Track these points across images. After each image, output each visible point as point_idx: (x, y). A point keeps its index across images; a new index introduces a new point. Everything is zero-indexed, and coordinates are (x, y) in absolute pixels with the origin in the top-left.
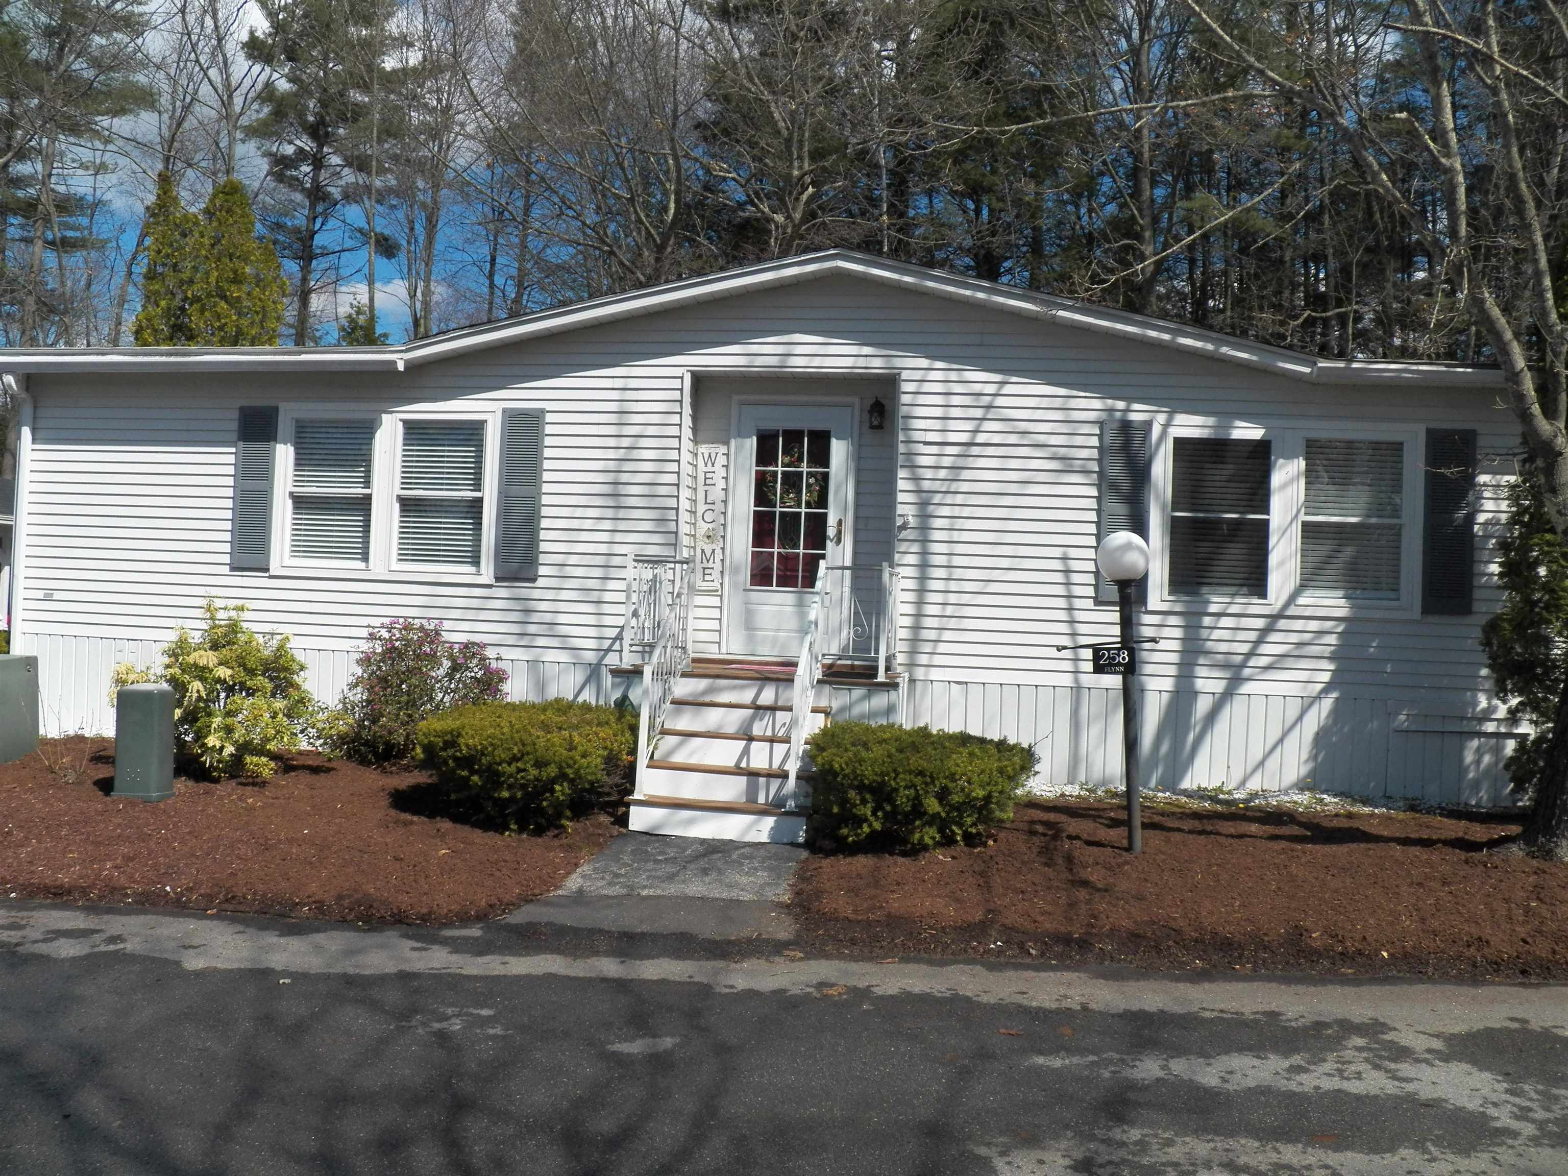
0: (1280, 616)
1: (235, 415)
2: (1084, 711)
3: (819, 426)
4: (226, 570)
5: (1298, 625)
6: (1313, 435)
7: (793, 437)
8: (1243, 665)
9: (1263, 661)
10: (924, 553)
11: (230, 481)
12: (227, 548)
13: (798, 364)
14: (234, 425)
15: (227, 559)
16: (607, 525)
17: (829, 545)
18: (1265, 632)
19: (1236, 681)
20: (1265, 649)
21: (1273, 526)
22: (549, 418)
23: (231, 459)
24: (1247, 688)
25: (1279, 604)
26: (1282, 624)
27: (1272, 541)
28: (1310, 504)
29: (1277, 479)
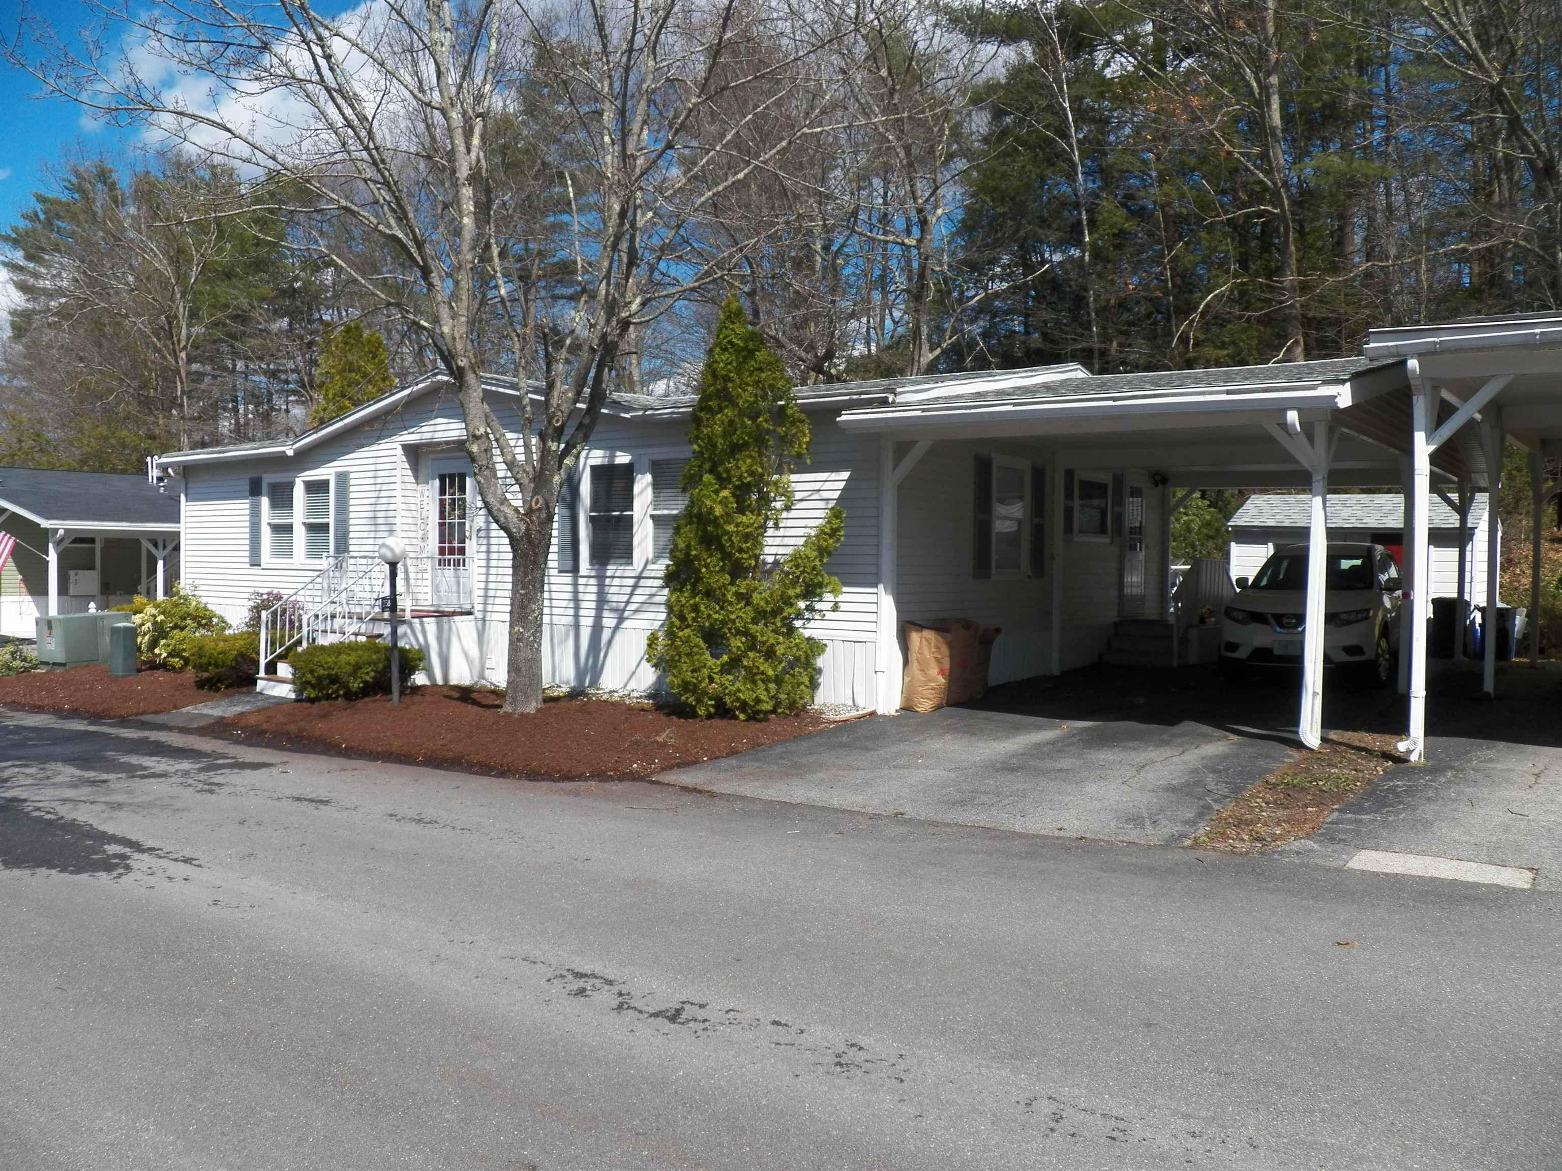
0: (639, 578)
1: (247, 482)
2: (556, 641)
3: (461, 471)
4: (248, 566)
5: (649, 582)
6: (654, 457)
7: (452, 477)
8: (624, 610)
9: (632, 607)
10: (488, 545)
11: (247, 518)
12: (247, 554)
13: (440, 436)
14: (247, 488)
15: (247, 560)
16: (373, 534)
17: (467, 541)
18: (635, 587)
19: (621, 620)
20: (635, 599)
21: (635, 519)
22: (352, 476)
23: (247, 506)
24: (626, 624)
25: (640, 569)
26: (642, 582)
27: (635, 528)
28: (656, 503)
29: (637, 488)
